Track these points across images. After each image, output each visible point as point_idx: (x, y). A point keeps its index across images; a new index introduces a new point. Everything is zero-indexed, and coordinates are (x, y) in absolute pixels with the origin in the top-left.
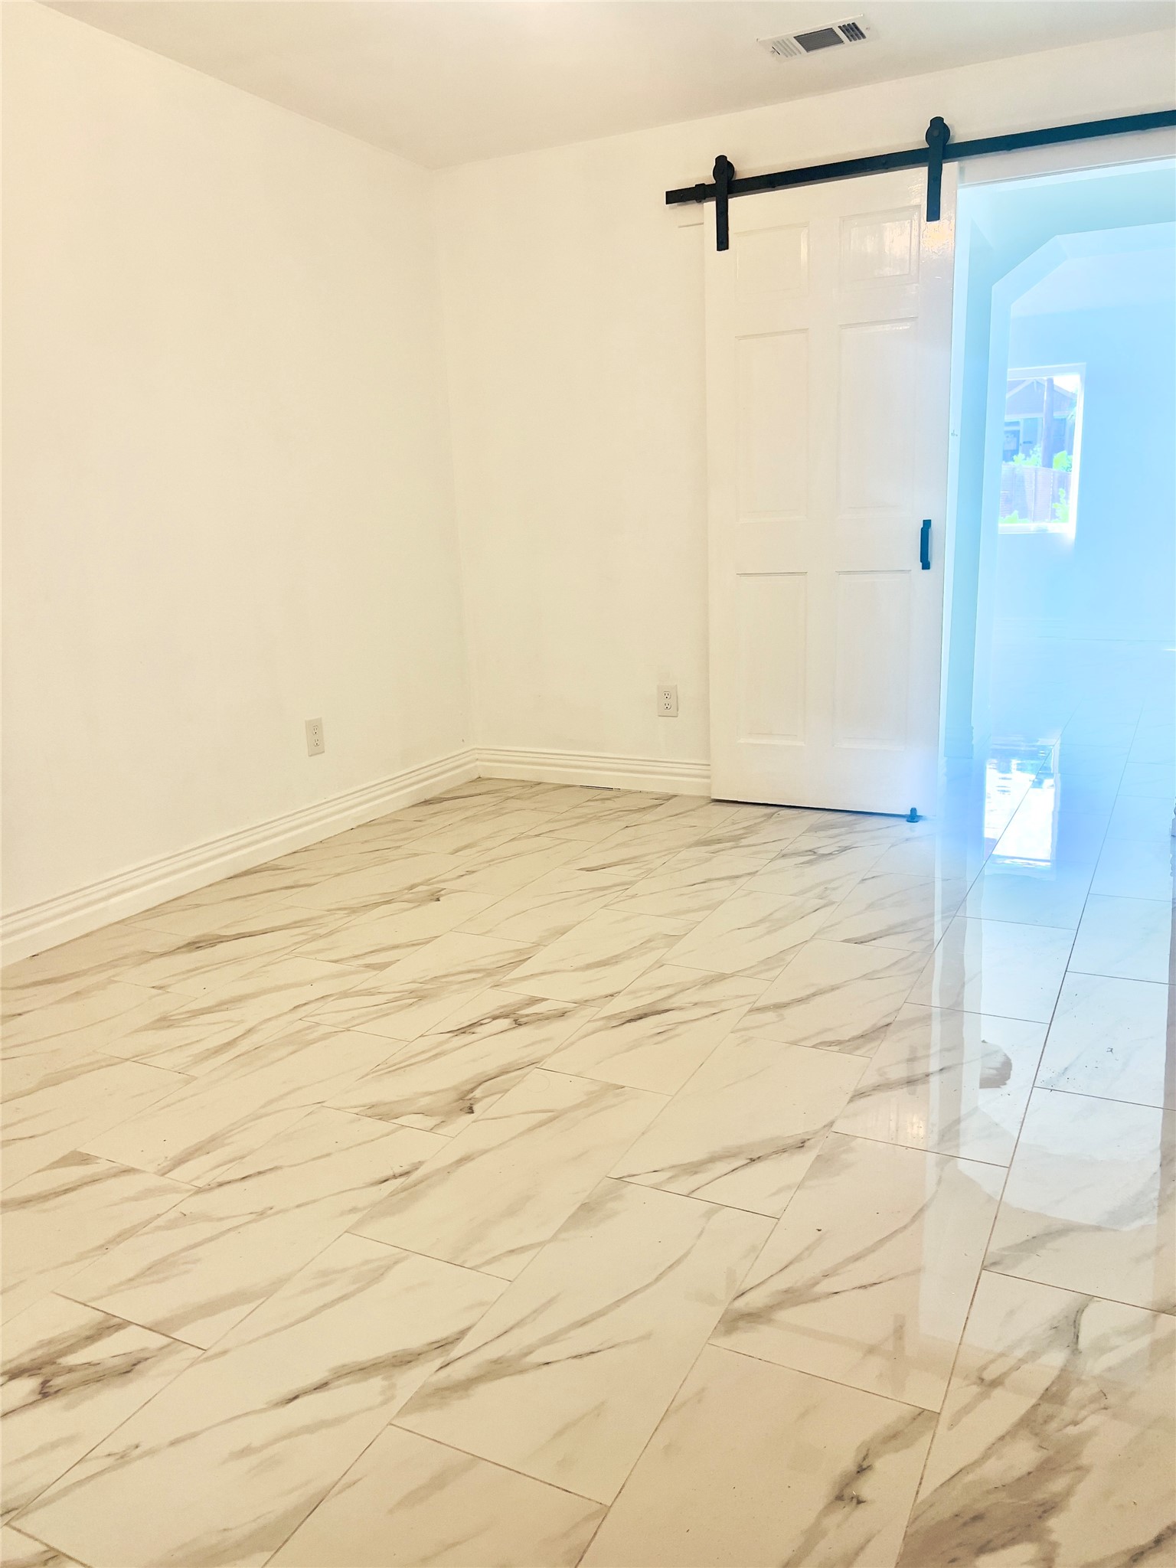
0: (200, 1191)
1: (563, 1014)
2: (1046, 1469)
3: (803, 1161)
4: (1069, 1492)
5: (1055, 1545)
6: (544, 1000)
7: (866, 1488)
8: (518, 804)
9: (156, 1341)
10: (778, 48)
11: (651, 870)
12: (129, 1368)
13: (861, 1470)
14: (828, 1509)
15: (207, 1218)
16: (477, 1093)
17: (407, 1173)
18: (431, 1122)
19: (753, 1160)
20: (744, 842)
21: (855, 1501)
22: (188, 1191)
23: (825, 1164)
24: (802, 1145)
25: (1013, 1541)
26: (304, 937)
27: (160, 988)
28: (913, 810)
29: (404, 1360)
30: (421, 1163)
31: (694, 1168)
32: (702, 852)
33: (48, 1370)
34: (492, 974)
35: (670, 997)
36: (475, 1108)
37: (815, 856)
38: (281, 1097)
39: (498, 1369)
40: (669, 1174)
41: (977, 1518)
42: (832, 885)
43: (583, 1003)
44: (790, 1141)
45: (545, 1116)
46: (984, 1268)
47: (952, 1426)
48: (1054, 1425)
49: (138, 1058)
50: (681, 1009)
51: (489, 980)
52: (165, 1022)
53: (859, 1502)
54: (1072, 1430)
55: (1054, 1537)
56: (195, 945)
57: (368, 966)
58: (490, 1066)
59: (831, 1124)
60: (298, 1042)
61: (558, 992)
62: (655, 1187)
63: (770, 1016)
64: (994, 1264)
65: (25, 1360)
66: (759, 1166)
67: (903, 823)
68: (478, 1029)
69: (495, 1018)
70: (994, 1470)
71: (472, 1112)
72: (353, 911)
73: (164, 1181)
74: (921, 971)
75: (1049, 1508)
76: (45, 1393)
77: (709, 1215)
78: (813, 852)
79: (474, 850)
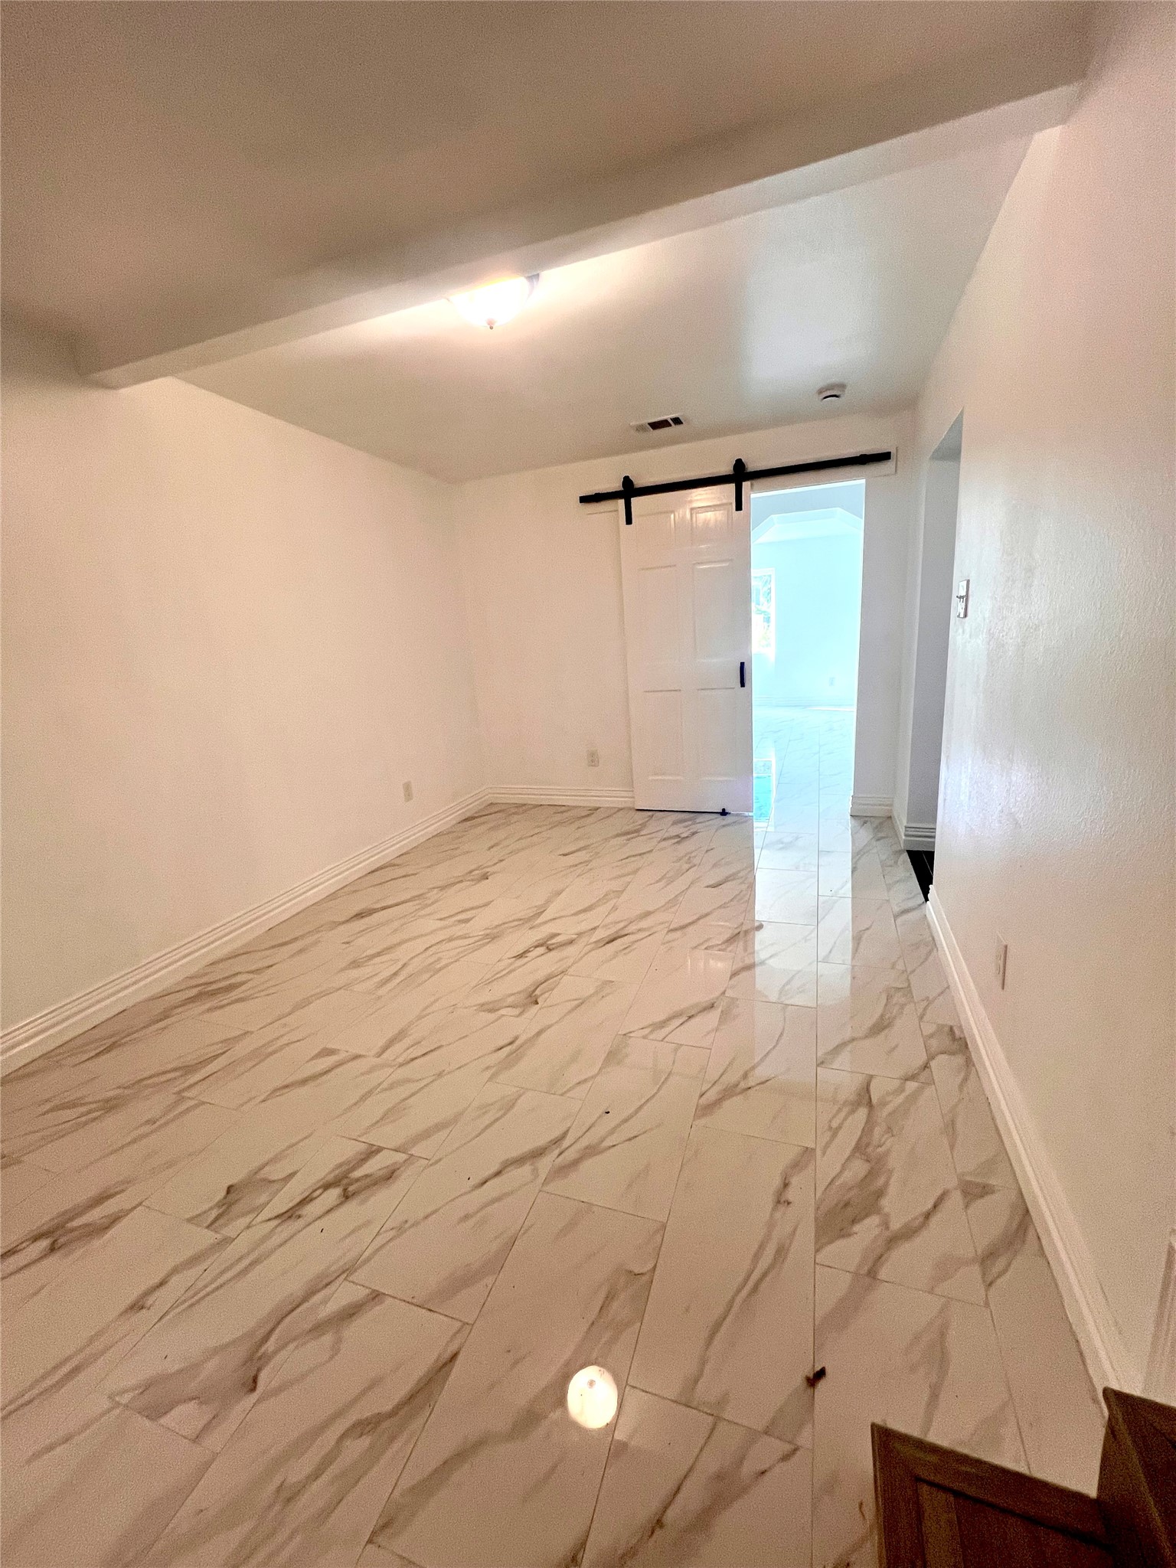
0: (401, 1065)
1: (571, 942)
2: (871, 1175)
3: (714, 1016)
4: (887, 1184)
5: (887, 1215)
6: (559, 934)
7: (790, 1194)
8: (516, 818)
9: (400, 1157)
10: (640, 428)
11: (597, 853)
12: (390, 1176)
13: (786, 1185)
14: (774, 1209)
15: (409, 1081)
16: (537, 992)
17: (511, 1043)
18: (517, 1011)
19: (690, 1017)
20: (642, 833)
21: (786, 1204)
22: (395, 1066)
23: (725, 1017)
24: (712, 1006)
25: (867, 1216)
26: (419, 906)
27: (348, 943)
28: (724, 810)
29: (537, 1154)
30: (516, 1038)
31: (663, 1024)
32: (621, 840)
33: (345, 1181)
34: (528, 921)
35: (625, 927)
36: (539, 1001)
37: (680, 839)
38: (432, 1004)
39: (591, 1151)
40: (650, 1029)
41: (847, 1205)
42: (693, 855)
43: (580, 934)
44: (704, 1005)
45: (577, 1002)
46: (818, 1065)
47: (824, 1153)
48: (870, 1150)
49: (346, 987)
50: (633, 933)
51: (527, 925)
52: (355, 964)
53: (789, 1203)
54: (880, 1150)
55: (886, 1210)
56: (360, 915)
57: (459, 921)
58: (540, 975)
59: (724, 993)
60: (434, 970)
61: (567, 929)
62: (645, 1037)
63: (678, 934)
64: (822, 1063)
65: (331, 1177)
66: (693, 1021)
67: (719, 815)
68: (527, 955)
69: (536, 947)
70: (847, 1175)
71: (537, 1003)
72: (442, 888)
73: (378, 1061)
74: (748, 901)
75: (880, 1193)
76: (346, 1197)
77: (676, 1050)
78: (678, 836)
79: (498, 847)
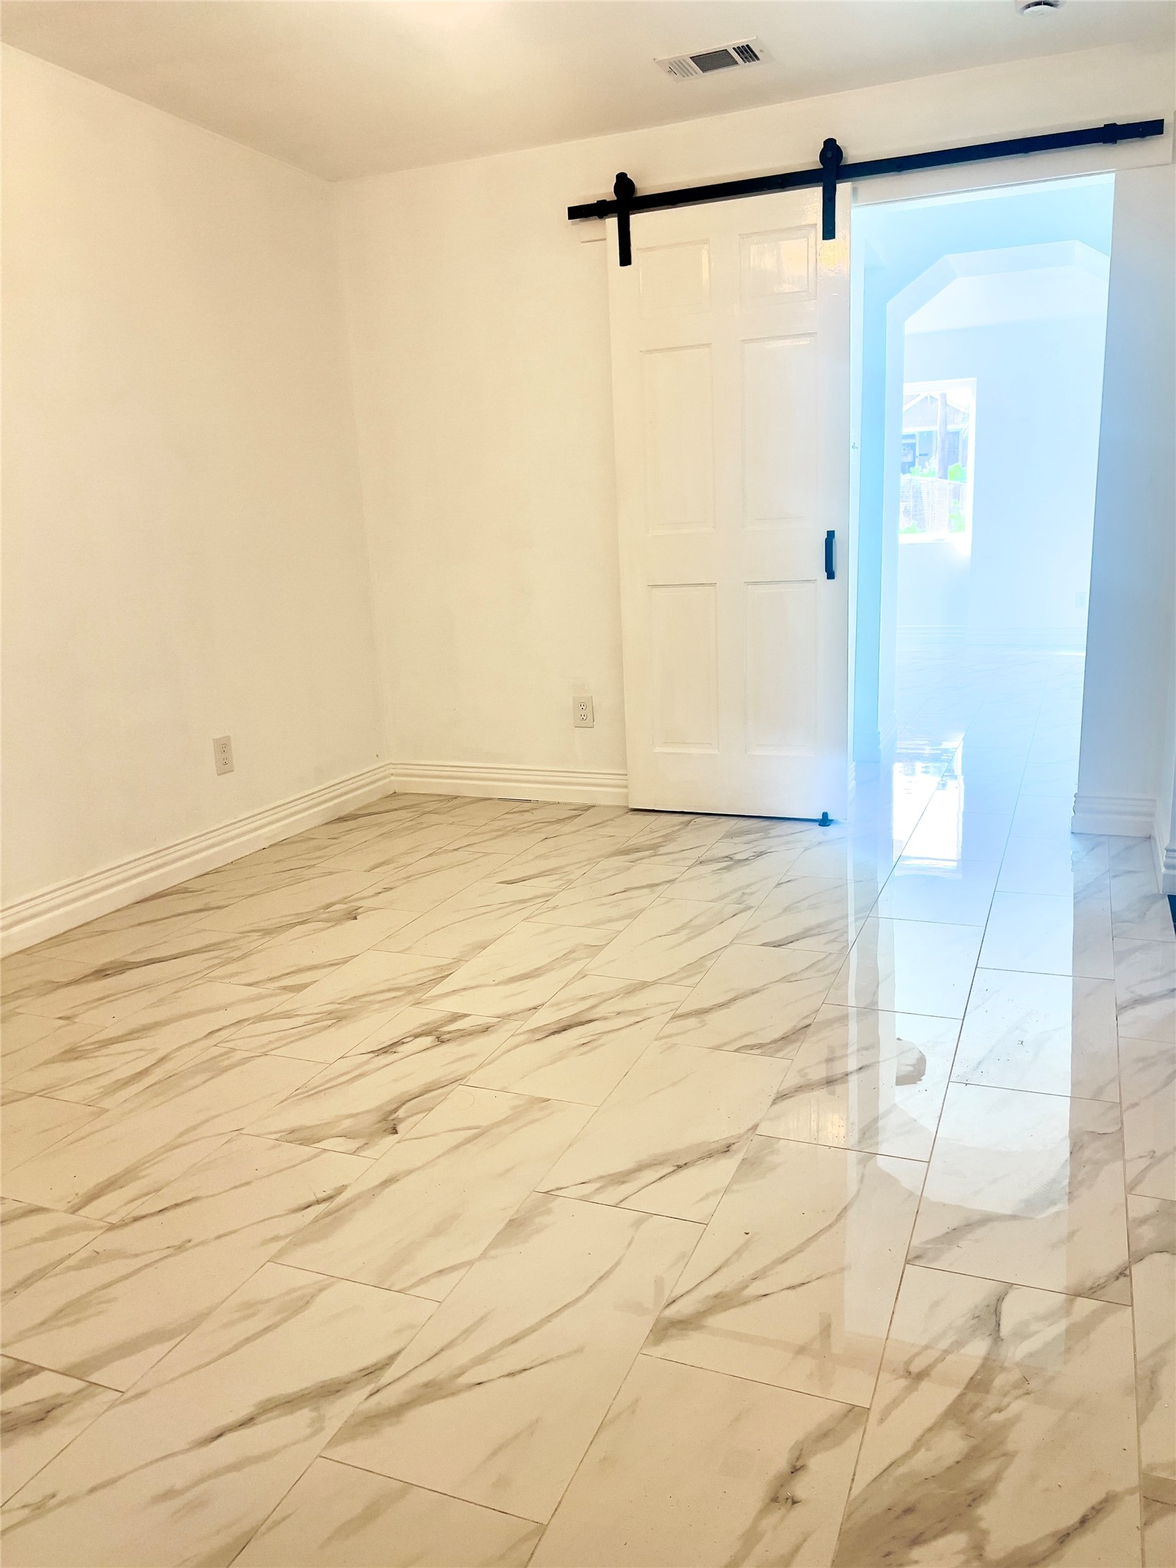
0: (112, 1227)
1: (486, 1029)
2: (974, 1456)
3: (727, 1166)
4: (997, 1478)
5: (985, 1533)
6: (466, 1016)
7: (800, 1488)
8: (435, 818)
9: (73, 1385)
10: (675, 68)
11: (570, 882)
12: (43, 1415)
13: (795, 1470)
14: (764, 1511)
15: (119, 1254)
16: (401, 1113)
17: (330, 1198)
18: (353, 1145)
19: (679, 1167)
20: (662, 850)
21: (790, 1501)
22: (101, 1228)
23: (750, 1166)
24: (727, 1149)
25: (945, 1531)
26: (217, 961)
27: (67, 1018)
28: (825, 815)
29: (331, 1390)
30: (344, 1187)
31: (620, 1178)
32: (620, 861)
34: (414, 991)
35: (593, 1007)
36: (400, 1128)
37: (732, 862)
38: (194, 1128)
39: (432, 1391)
40: (597, 1185)
41: (909, 1510)
42: (748, 891)
43: (506, 1017)
44: (714, 1146)
45: (470, 1133)
46: (907, 1262)
47: (882, 1420)
48: (979, 1414)
49: (46, 1092)
50: (605, 1018)
51: (410, 998)
52: (73, 1054)
53: (794, 1502)
54: (996, 1417)
55: (983, 1525)
56: (102, 973)
57: (285, 988)
58: (412, 1085)
59: (755, 1127)
60: (214, 1068)
61: (480, 1007)
62: (583, 1199)
63: (692, 1022)
64: (917, 1257)
66: (684, 1174)
67: (816, 826)
68: (400, 1049)
69: (416, 1036)
70: (923, 1461)
71: (396, 1132)
72: (266, 932)
73: (73, 1219)
74: (838, 972)
75: (978, 1496)
77: (637, 1224)
78: (729, 858)
79: (391, 866)
